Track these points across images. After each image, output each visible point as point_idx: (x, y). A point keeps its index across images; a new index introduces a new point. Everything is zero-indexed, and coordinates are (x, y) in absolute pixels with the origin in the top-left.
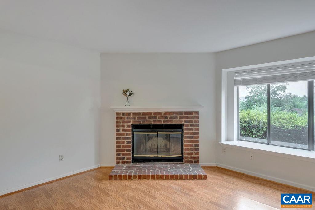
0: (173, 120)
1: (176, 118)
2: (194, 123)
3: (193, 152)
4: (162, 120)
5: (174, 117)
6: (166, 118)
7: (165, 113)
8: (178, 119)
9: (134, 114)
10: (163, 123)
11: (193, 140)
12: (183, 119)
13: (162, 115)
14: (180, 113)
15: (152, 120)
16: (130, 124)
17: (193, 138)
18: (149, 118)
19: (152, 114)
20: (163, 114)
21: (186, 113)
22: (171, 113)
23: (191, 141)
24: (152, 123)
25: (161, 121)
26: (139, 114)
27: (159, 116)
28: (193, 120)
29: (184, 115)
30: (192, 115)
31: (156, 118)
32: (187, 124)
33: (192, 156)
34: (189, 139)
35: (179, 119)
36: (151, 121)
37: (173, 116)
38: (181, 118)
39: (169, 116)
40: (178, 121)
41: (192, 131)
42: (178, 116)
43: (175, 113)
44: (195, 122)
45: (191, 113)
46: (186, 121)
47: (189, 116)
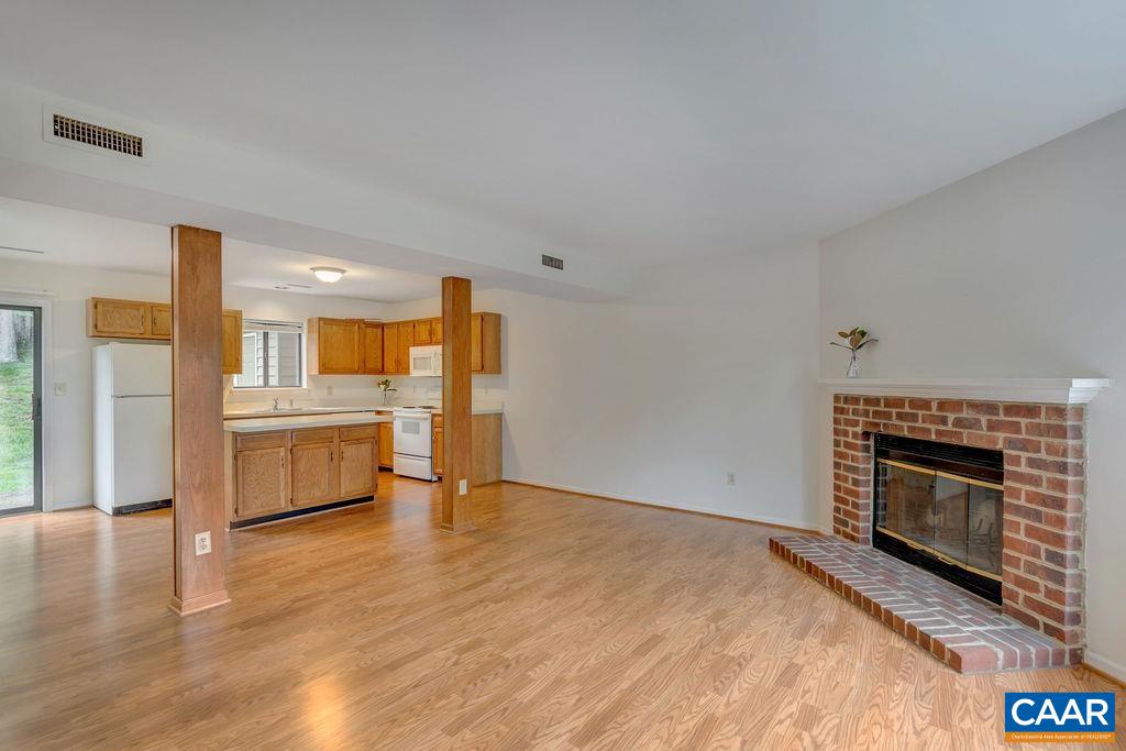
0: (965, 432)
1: (975, 424)
2: (1043, 455)
3: (1036, 579)
4: (933, 427)
5: (966, 419)
6: (944, 421)
7: (942, 405)
8: (980, 428)
9: (869, 401)
10: (933, 437)
11: (1038, 530)
12: (998, 431)
13: (930, 409)
14: (990, 408)
15: (905, 425)
16: (859, 429)
17: (1040, 521)
18: (900, 416)
19: (907, 405)
20: (934, 406)
21: (1013, 409)
22: (957, 405)
23: (1030, 532)
24: (906, 434)
25: (929, 431)
26: (876, 401)
27: (924, 412)
28: (1041, 439)
29: (1002, 417)
30: (1036, 421)
31: (914, 417)
32: (1014, 453)
33: (1034, 596)
34: (1023, 522)
35: (985, 432)
36: (901, 428)
37: (964, 415)
38: (992, 427)
39: (951, 417)
40: (981, 437)
41: (1033, 489)
42: (984, 419)
43: (973, 405)
44: (1050, 449)
45: (1031, 410)
46: (1010, 443)
47: (1023, 421)
